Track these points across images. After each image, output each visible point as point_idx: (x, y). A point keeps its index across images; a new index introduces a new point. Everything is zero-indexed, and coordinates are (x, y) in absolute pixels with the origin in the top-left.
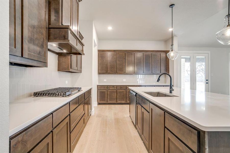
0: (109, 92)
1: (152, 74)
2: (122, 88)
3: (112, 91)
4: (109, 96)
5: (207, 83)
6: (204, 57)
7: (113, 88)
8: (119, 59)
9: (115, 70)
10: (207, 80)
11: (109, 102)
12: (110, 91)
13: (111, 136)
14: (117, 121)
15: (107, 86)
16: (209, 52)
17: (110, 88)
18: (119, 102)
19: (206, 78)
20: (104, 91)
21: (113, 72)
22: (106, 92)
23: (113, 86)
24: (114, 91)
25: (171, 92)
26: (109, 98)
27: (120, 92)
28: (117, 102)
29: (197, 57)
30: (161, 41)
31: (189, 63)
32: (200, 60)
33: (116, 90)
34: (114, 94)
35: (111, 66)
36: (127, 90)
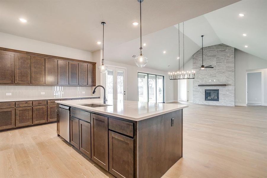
0: (19, 110)
1: (78, 85)
2: (40, 103)
3: (24, 108)
4: (20, 116)
5: (125, 94)
6: (122, 72)
7: (26, 105)
8: (35, 66)
9: (29, 79)
10: (125, 92)
11: (18, 125)
12: (21, 109)
13: (41, 164)
14: (42, 145)
15: (15, 102)
16: (126, 68)
17: (21, 105)
18: (36, 122)
19: (124, 89)
20: (9, 110)
21: (25, 83)
22: (13, 112)
23: (26, 102)
24: (28, 109)
25: (105, 103)
26: (19, 119)
27: (37, 109)
28: (33, 123)
29: (118, 71)
30: (88, 51)
31: (112, 76)
32: (120, 74)
33: (31, 108)
34: (27, 113)
35: (21, 73)
36: (48, 106)
